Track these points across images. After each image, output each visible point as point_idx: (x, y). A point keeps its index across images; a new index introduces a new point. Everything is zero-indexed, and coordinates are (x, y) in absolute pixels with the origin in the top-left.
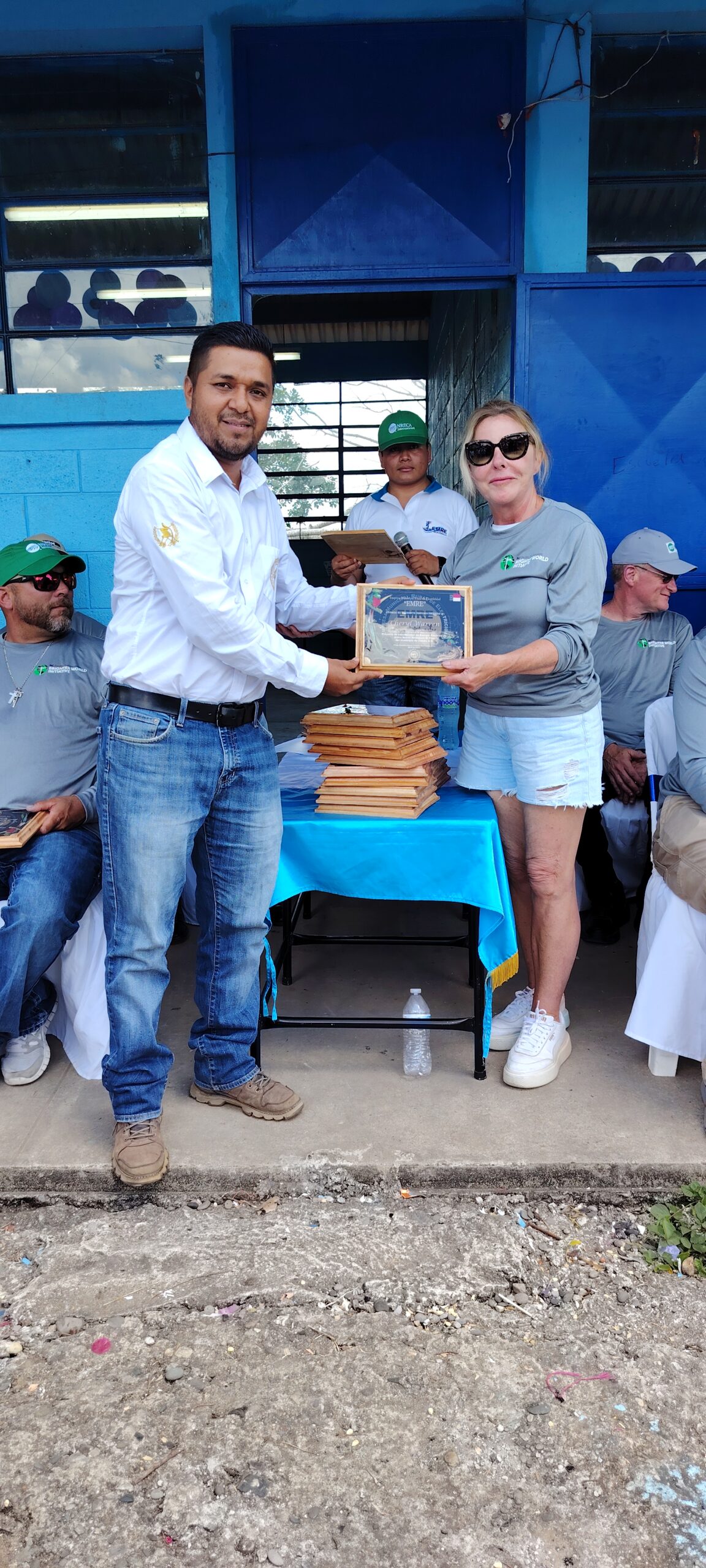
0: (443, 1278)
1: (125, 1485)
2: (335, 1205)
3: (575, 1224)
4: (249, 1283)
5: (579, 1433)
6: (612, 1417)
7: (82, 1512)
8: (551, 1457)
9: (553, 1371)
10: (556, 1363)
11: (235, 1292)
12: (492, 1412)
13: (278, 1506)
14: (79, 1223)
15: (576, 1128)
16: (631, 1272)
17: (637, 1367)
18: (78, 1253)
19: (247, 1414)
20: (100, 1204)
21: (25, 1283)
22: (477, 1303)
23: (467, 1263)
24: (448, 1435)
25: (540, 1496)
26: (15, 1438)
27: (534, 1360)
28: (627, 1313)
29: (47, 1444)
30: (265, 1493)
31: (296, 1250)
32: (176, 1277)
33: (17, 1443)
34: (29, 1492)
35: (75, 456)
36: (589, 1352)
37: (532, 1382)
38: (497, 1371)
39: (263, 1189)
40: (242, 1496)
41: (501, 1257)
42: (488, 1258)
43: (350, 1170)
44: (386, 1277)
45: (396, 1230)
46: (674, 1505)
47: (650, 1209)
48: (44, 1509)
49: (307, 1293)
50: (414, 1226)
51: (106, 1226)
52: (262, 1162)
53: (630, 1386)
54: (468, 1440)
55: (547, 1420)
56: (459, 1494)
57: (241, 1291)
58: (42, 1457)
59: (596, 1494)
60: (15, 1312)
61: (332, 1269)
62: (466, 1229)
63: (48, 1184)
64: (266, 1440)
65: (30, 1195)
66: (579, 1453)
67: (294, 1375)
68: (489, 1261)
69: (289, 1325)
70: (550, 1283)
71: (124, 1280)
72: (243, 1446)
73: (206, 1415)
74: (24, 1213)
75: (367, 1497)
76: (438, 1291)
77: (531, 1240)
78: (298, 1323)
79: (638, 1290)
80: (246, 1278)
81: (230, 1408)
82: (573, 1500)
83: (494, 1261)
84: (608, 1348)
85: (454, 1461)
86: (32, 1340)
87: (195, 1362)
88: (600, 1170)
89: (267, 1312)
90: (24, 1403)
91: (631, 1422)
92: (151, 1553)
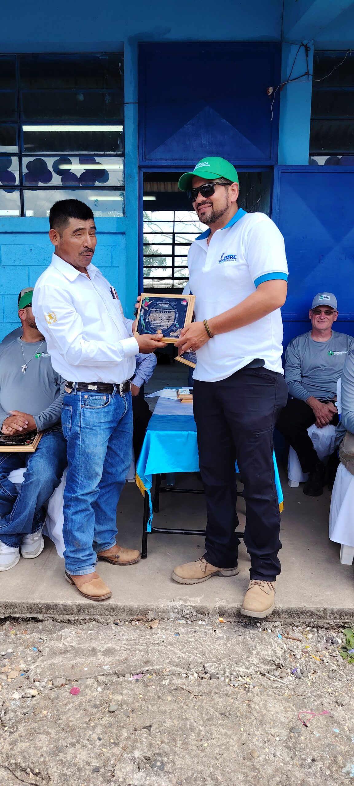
0: (243, 663)
1: (95, 763)
2: (187, 625)
3: (306, 638)
4: (147, 663)
5: (317, 743)
6: (333, 735)
7: (75, 776)
8: (303, 754)
9: (301, 711)
10: (303, 707)
11: (141, 667)
12: (273, 731)
13: (170, 776)
14: (59, 630)
15: (305, 589)
16: (336, 662)
17: (343, 710)
18: (61, 645)
19: (152, 729)
20: (69, 621)
21: (35, 660)
22: (260, 676)
23: (255, 656)
24: (251, 742)
26: (39, 738)
27: (291, 705)
28: (335, 683)
29: (55, 742)
30: (163, 769)
31: (169, 647)
32: (110, 659)
33: (40, 741)
34: (48, 765)
36: (319, 702)
37: (292, 717)
38: (273, 711)
39: (151, 616)
40: (153, 770)
41: (271, 653)
42: (264, 653)
43: (194, 607)
44: (214, 662)
45: (218, 638)
47: (343, 631)
48: (56, 774)
49: (176, 669)
50: (227, 637)
51: (73, 632)
52: (150, 602)
53: (340, 719)
54: (261, 745)
55: (300, 736)
56: (259, 772)
57: (143, 667)
58: (53, 748)
59: (327, 774)
60: (31, 675)
61: (188, 657)
62: (253, 639)
63: (44, 611)
64: (162, 742)
65: (35, 616)
66: (317, 753)
67: (174, 710)
68: (265, 655)
69: (169, 685)
70: (296, 667)
71: (84, 660)
72: (151, 745)
73: (132, 729)
74: (31, 625)
75: (214, 772)
76: (241, 670)
77: (285, 645)
78: (173, 684)
79: (339, 672)
80: (145, 660)
81: (143, 726)
82: (316, 776)
83: (268, 655)
84: (328, 700)
85: (256, 755)
86: (42, 689)
87: (124, 702)
88: (318, 611)
89: (158, 678)
90: (41, 720)
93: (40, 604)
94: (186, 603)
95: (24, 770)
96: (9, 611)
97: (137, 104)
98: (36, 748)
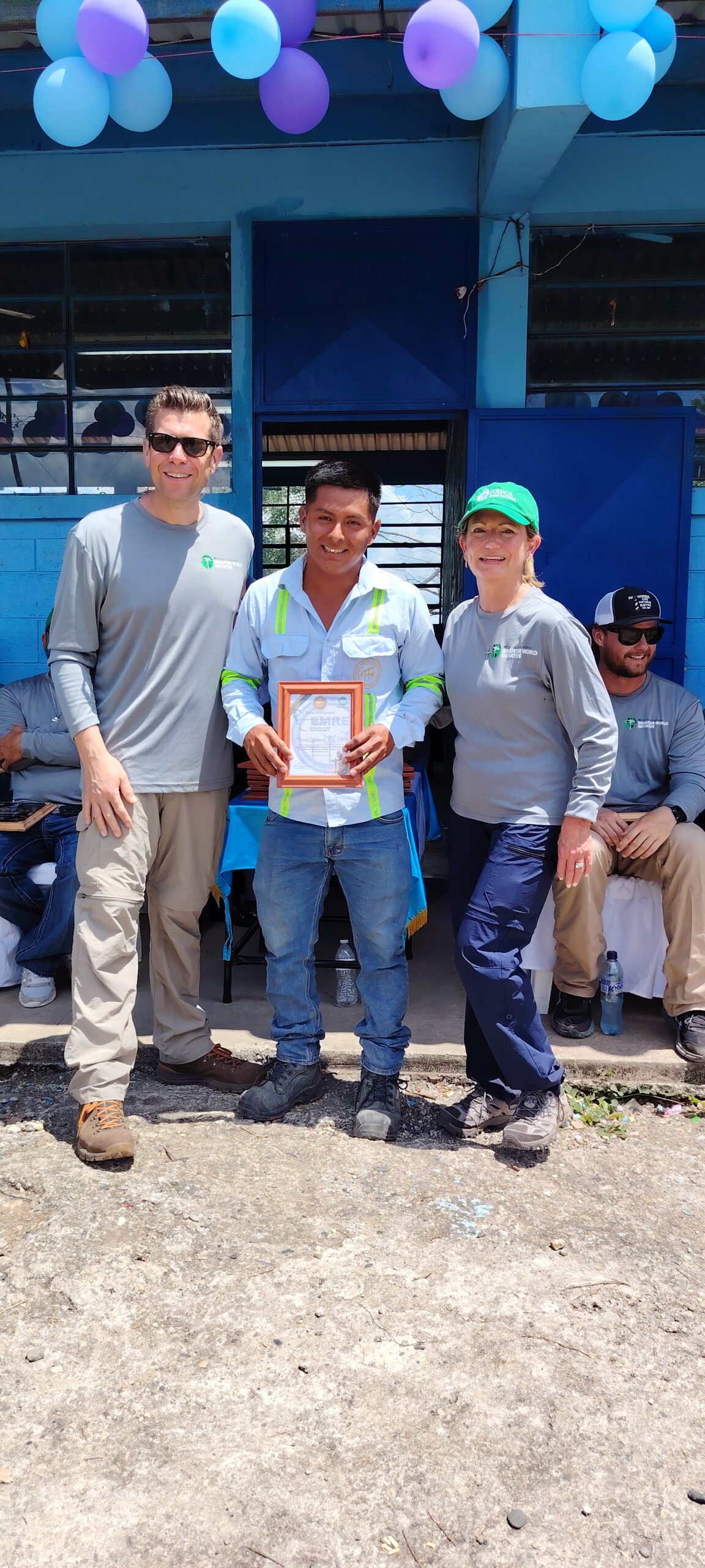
1: (104, 1182)
8: (383, 1190)
13: (200, 1199)
24: (318, 1178)
30: (193, 1193)
40: (178, 1193)
46: (455, 1212)
54: (330, 1181)
59: (407, 1206)
64: (198, 1173)
66: (403, 1189)
67: (223, 1147)
75: (259, 1200)
82: (391, 1208)
85: (319, 1189)
91: (443, 1177)
92: (118, 1208)
97: (251, 318)
98: (31, 1168)
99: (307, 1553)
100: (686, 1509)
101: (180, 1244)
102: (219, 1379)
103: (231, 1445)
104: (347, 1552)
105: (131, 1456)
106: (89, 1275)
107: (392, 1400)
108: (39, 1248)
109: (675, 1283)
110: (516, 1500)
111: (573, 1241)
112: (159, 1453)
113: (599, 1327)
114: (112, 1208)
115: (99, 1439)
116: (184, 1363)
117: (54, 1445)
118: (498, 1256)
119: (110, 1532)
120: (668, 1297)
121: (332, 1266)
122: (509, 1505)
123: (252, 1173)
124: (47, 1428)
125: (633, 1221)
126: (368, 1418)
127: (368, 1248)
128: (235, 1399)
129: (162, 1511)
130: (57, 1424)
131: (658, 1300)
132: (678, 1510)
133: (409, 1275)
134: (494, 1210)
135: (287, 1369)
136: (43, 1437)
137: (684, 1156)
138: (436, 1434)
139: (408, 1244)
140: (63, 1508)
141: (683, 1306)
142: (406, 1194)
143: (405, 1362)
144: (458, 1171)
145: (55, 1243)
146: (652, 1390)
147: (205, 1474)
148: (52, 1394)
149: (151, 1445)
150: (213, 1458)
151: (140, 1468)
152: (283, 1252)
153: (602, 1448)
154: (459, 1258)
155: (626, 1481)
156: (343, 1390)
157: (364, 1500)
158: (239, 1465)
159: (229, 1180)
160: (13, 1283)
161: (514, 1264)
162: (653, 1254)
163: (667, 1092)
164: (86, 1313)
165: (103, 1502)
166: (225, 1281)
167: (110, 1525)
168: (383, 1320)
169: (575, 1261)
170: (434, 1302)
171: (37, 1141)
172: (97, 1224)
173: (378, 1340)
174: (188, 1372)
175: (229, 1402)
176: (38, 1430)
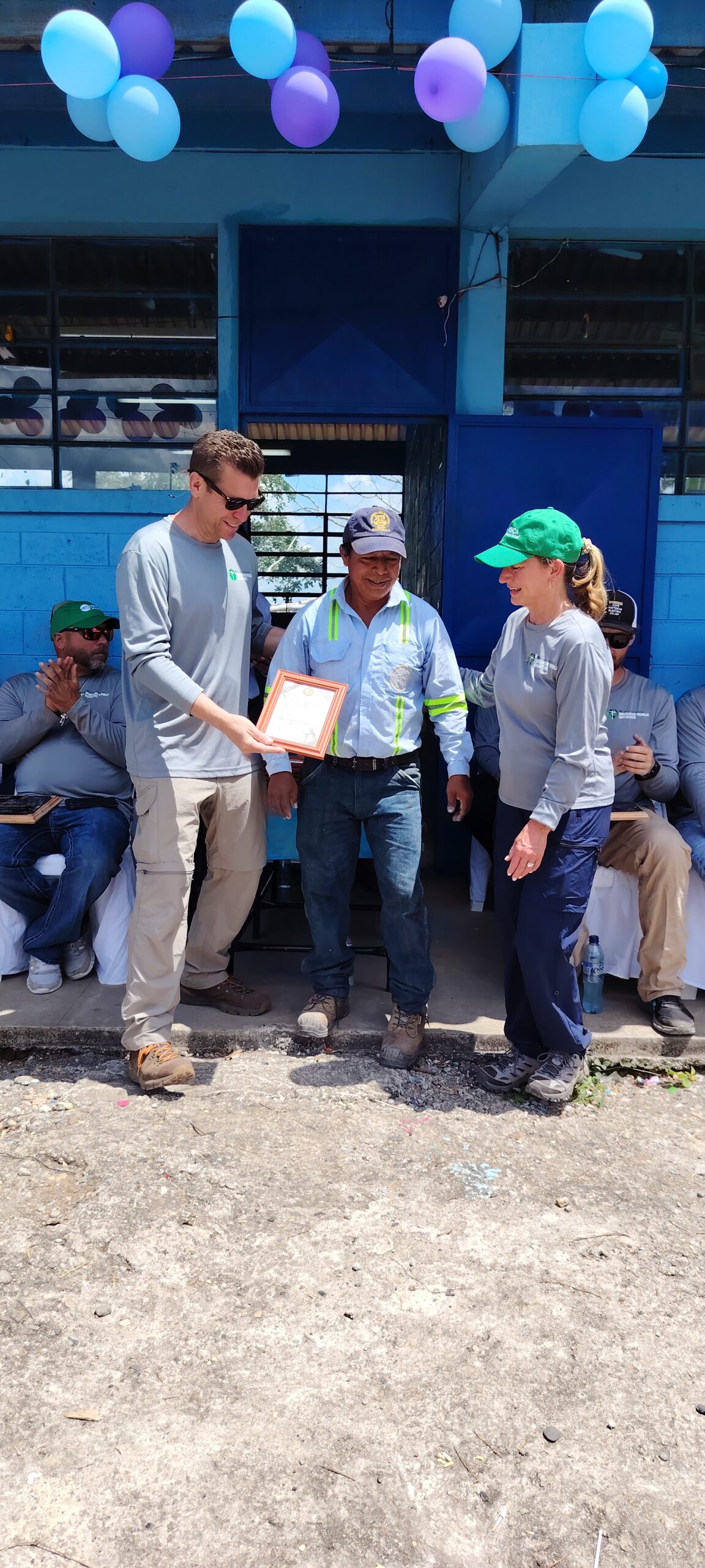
1: (141, 1155)
2: (280, 1055)
5: (419, 1148)
6: (441, 1143)
7: (117, 1163)
12: (367, 1141)
13: (233, 1169)
24: (339, 1148)
25: (389, 1172)
26: (74, 1137)
27: (399, 1122)
29: (94, 1139)
30: (225, 1164)
34: (85, 1155)
35: (106, 538)
37: (395, 1130)
38: (374, 1125)
39: (231, 1046)
40: (212, 1164)
45: (320, 1068)
46: (468, 1176)
48: (94, 1161)
49: (257, 1092)
50: (333, 1067)
53: (455, 1130)
54: (350, 1151)
55: (401, 1143)
56: (341, 1169)
57: (214, 1091)
58: (91, 1143)
59: (423, 1171)
61: (275, 1085)
62: (367, 1069)
63: (82, 1040)
64: (227, 1146)
65: (69, 1047)
66: (417, 1156)
67: (247, 1122)
69: (244, 1101)
72: (213, 1147)
73: (191, 1136)
75: (287, 1168)
76: (343, 1094)
78: (250, 1101)
80: (217, 1087)
81: (206, 1132)
82: (409, 1173)
85: (340, 1157)
86: (79, 1105)
87: (182, 1115)
89: (231, 1096)
90: (77, 1128)
91: (452, 1145)
92: (158, 1179)
93: (76, 1030)
94: (280, 1028)
95: (56, 1160)
96: (34, 1040)
97: (237, 319)
98: (70, 1144)
99: (373, 1469)
100: (696, 1421)
101: (222, 1210)
102: (273, 1326)
103: (293, 1382)
104: (408, 1467)
105: (205, 1395)
106: (142, 1239)
107: (431, 1340)
108: (92, 1216)
109: (669, 1234)
110: (550, 1419)
111: (576, 1199)
112: (229, 1391)
113: (608, 1272)
114: (152, 1179)
115: (174, 1382)
116: (240, 1314)
117: (134, 1388)
118: (511, 1214)
119: (197, 1458)
120: (664, 1246)
121: (362, 1226)
122: (543, 1423)
123: (276, 1145)
124: (125, 1374)
125: (627, 1180)
126: (412, 1356)
127: (392, 1209)
128: (290, 1343)
129: (240, 1439)
130: (134, 1370)
131: (656, 1248)
132: (688, 1421)
133: (433, 1232)
134: (502, 1173)
135: (334, 1316)
136: (122, 1381)
137: (667, 1122)
138: (474, 1367)
139: (429, 1205)
140: (151, 1440)
141: (678, 1253)
142: (421, 1160)
143: (438, 1307)
144: (466, 1139)
145: (105, 1211)
146: (657, 1324)
147: (273, 1409)
148: (125, 1344)
149: (221, 1385)
150: (278, 1394)
151: (214, 1404)
152: (316, 1215)
153: (620, 1374)
154: (476, 1216)
155: (643, 1400)
156: (386, 1333)
157: (417, 1424)
158: (302, 1398)
159: (256, 1151)
160: (73, 1247)
161: (525, 1220)
162: (647, 1209)
163: (646, 1065)
164: (143, 1273)
165: (186, 1433)
166: (267, 1241)
167: (196, 1452)
168: (415, 1272)
169: (579, 1216)
170: (458, 1255)
171: (69, 1120)
172: (142, 1193)
173: (412, 1289)
174: (245, 1321)
175: (285, 1347)
176: (117, 1375)
